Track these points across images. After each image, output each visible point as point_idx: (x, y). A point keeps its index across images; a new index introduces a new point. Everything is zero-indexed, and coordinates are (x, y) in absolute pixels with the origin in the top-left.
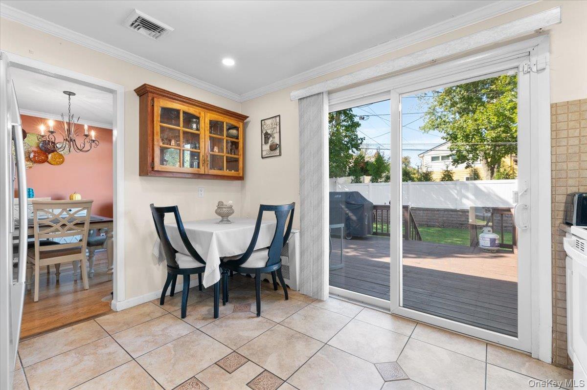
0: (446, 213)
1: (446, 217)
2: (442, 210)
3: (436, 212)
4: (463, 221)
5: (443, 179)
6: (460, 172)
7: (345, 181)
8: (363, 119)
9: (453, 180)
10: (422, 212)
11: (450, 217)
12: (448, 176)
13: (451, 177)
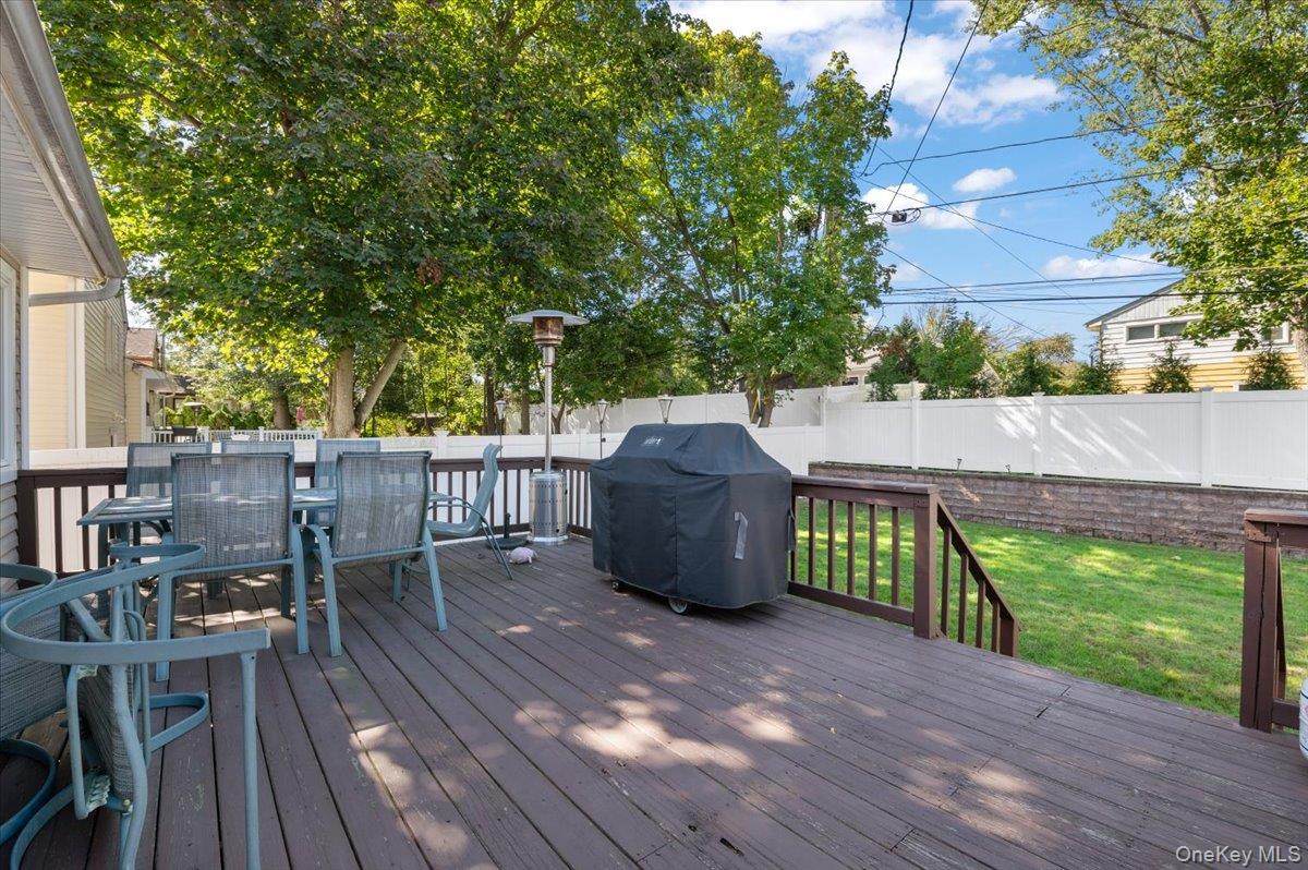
0: (1162, 495)
1: (1161, 510)
2: (1149, 488)
3: (1125, 493)
4: (1223, 525)
5: (1155, 388)
6: (1218, 361)
7: (852, 395)
8: (904, 218)
9: (1190, 390)
10: (1076, 490)
11: (1176, 512)
12: (1172, 378)
13: (1182, 380)
